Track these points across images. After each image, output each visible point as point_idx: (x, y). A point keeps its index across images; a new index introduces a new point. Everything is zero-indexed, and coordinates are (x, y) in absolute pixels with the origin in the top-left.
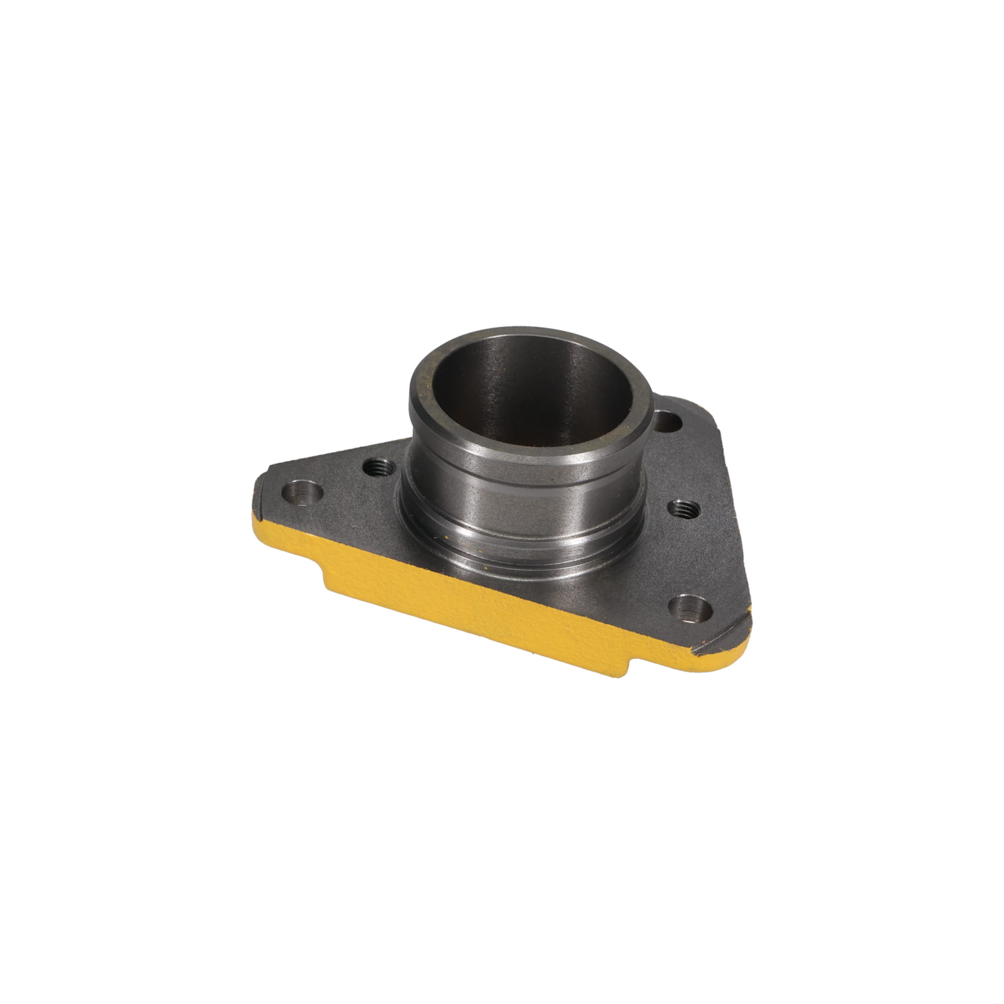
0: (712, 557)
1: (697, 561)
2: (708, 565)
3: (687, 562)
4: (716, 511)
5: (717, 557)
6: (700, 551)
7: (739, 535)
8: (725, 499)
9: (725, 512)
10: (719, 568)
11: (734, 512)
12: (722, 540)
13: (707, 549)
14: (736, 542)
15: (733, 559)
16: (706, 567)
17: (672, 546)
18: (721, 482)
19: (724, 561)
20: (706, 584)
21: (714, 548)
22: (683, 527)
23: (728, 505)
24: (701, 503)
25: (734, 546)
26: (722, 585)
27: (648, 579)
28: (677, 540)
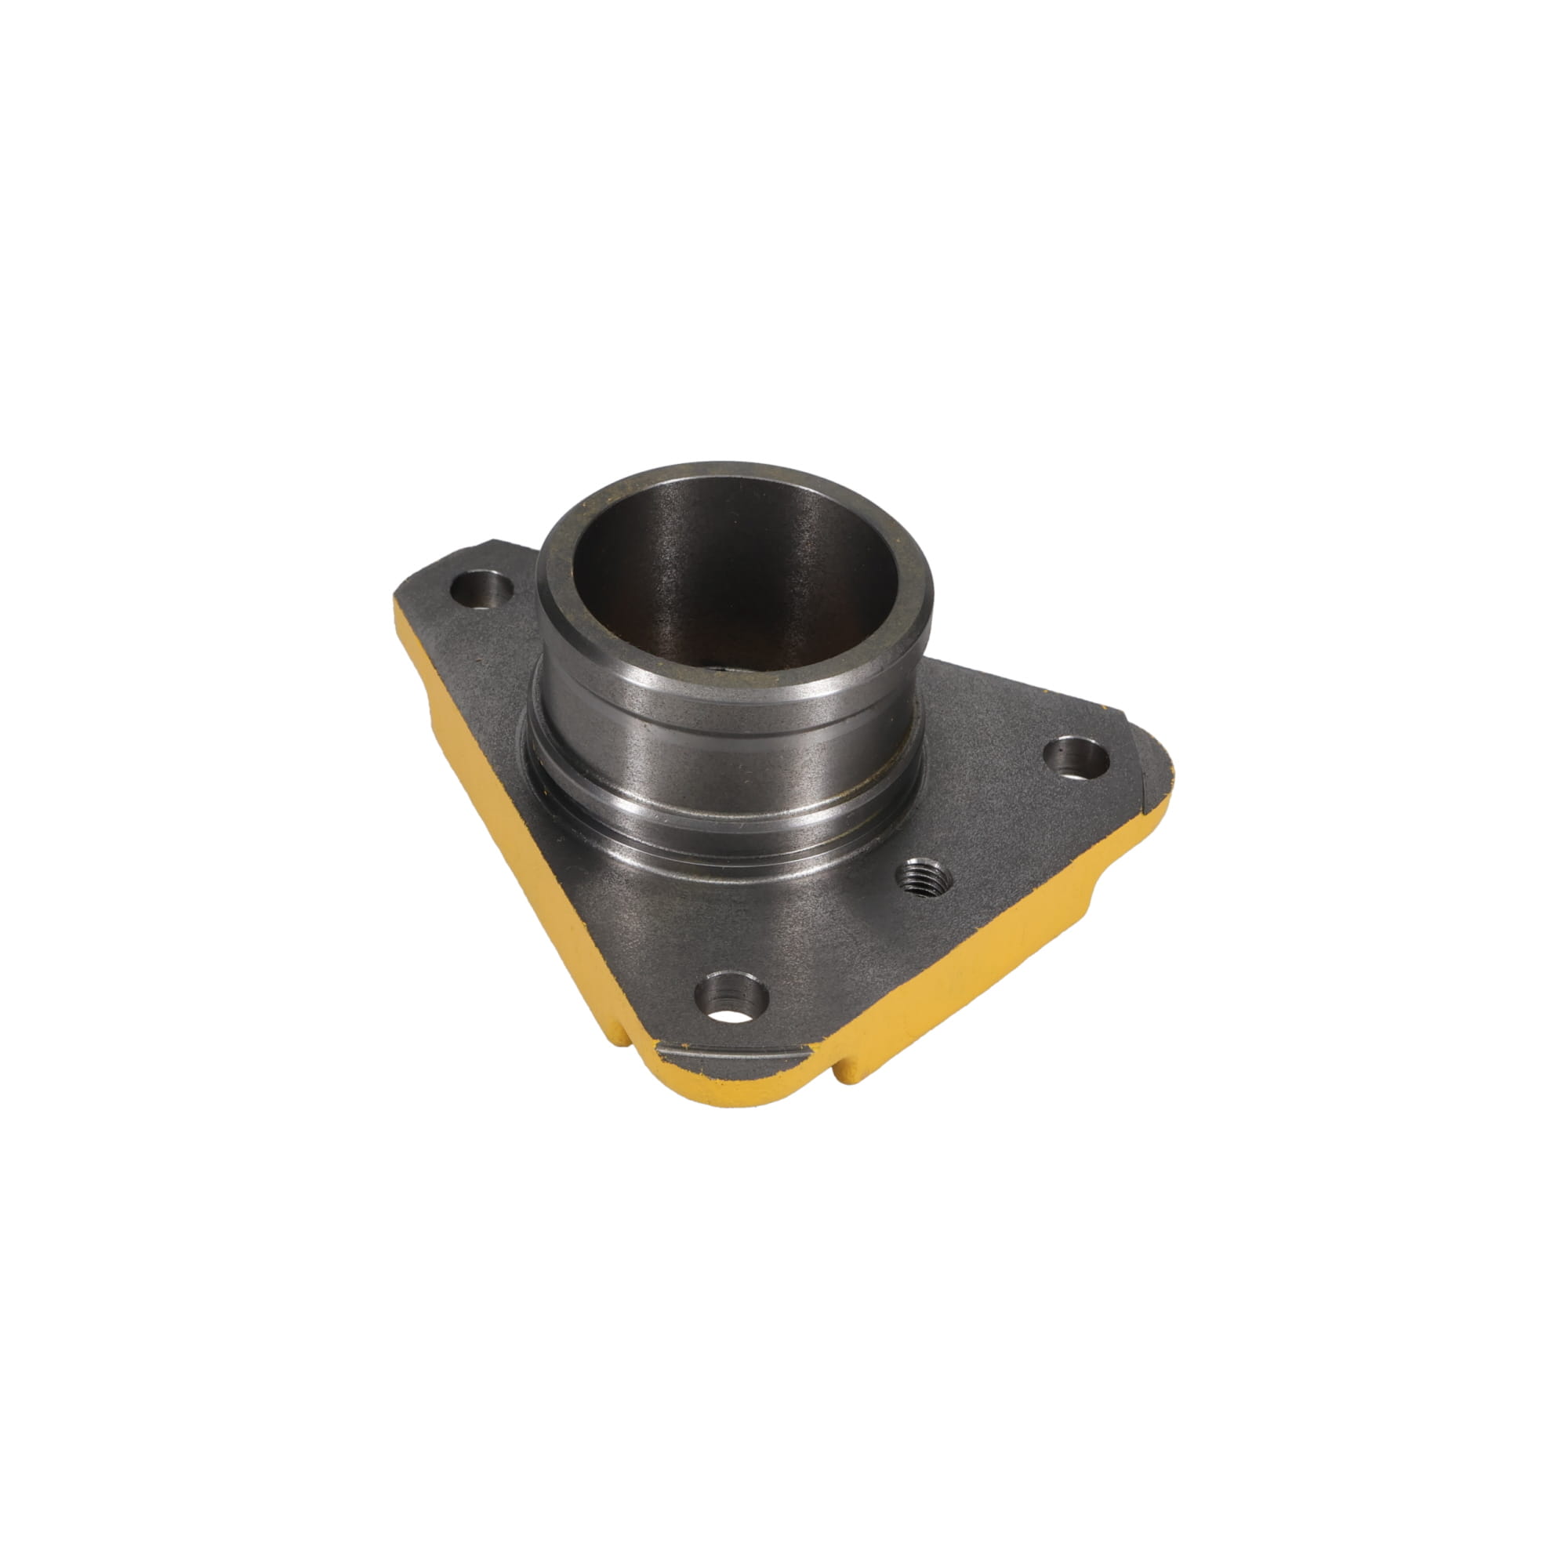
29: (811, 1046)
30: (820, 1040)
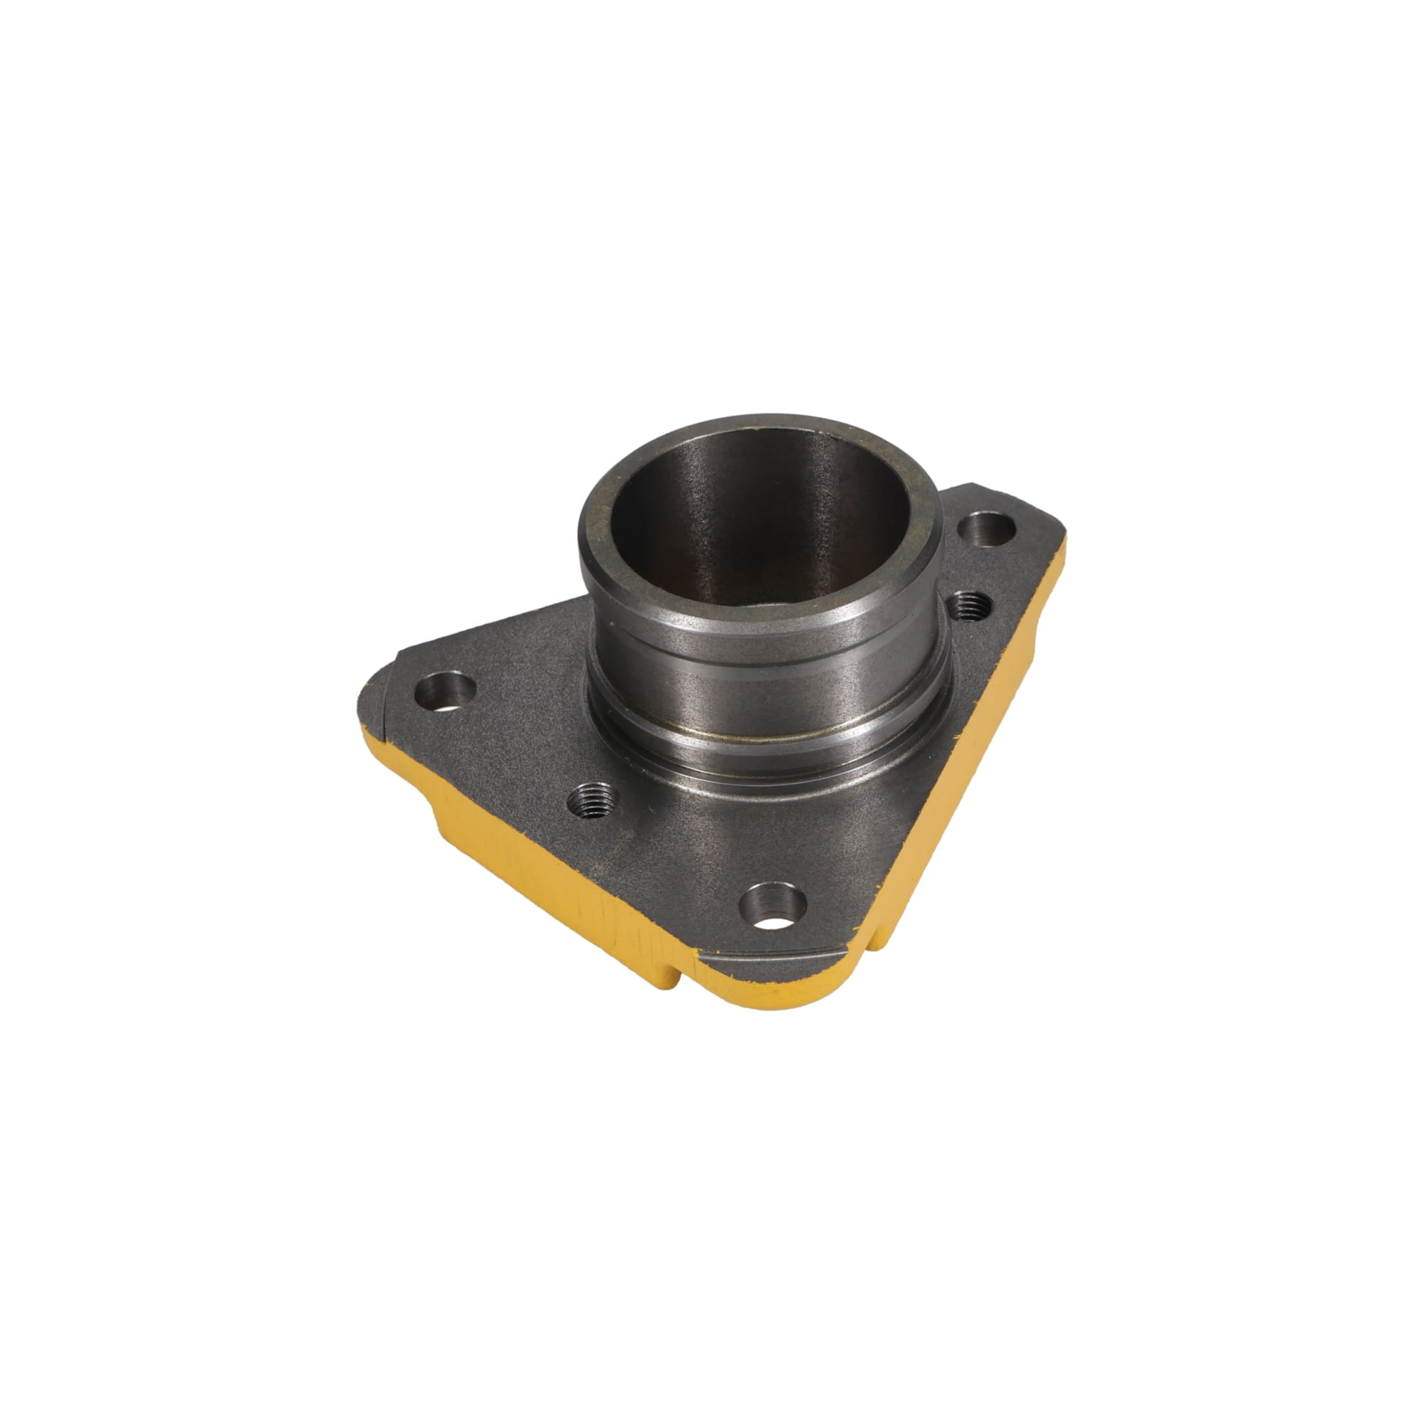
0: (491, 764)
1: (503, 747)
2: (485, 752)
3: (512, 738)
4: (554, 824)
5: (486, 769)
6: (513, 761)
7: (494, 814)
8: (564, 850)
9: (544, 832)
10: (470, 757)
11: (535, 839)
12: (505, 792)
13: (506, 768)
14: (486, 802)
15: (467, 779)
16: (484, 747)
17: (550, 746)
18: (596, 869)
19: (473, 768)
20: (461, 729)
21: (503, 777)
22: (566, 776)
23: (551, 843)
24: (584, 822)
25: (483, 796)
26: (443, 739)
27: (528, 691)
28: (553, 755)
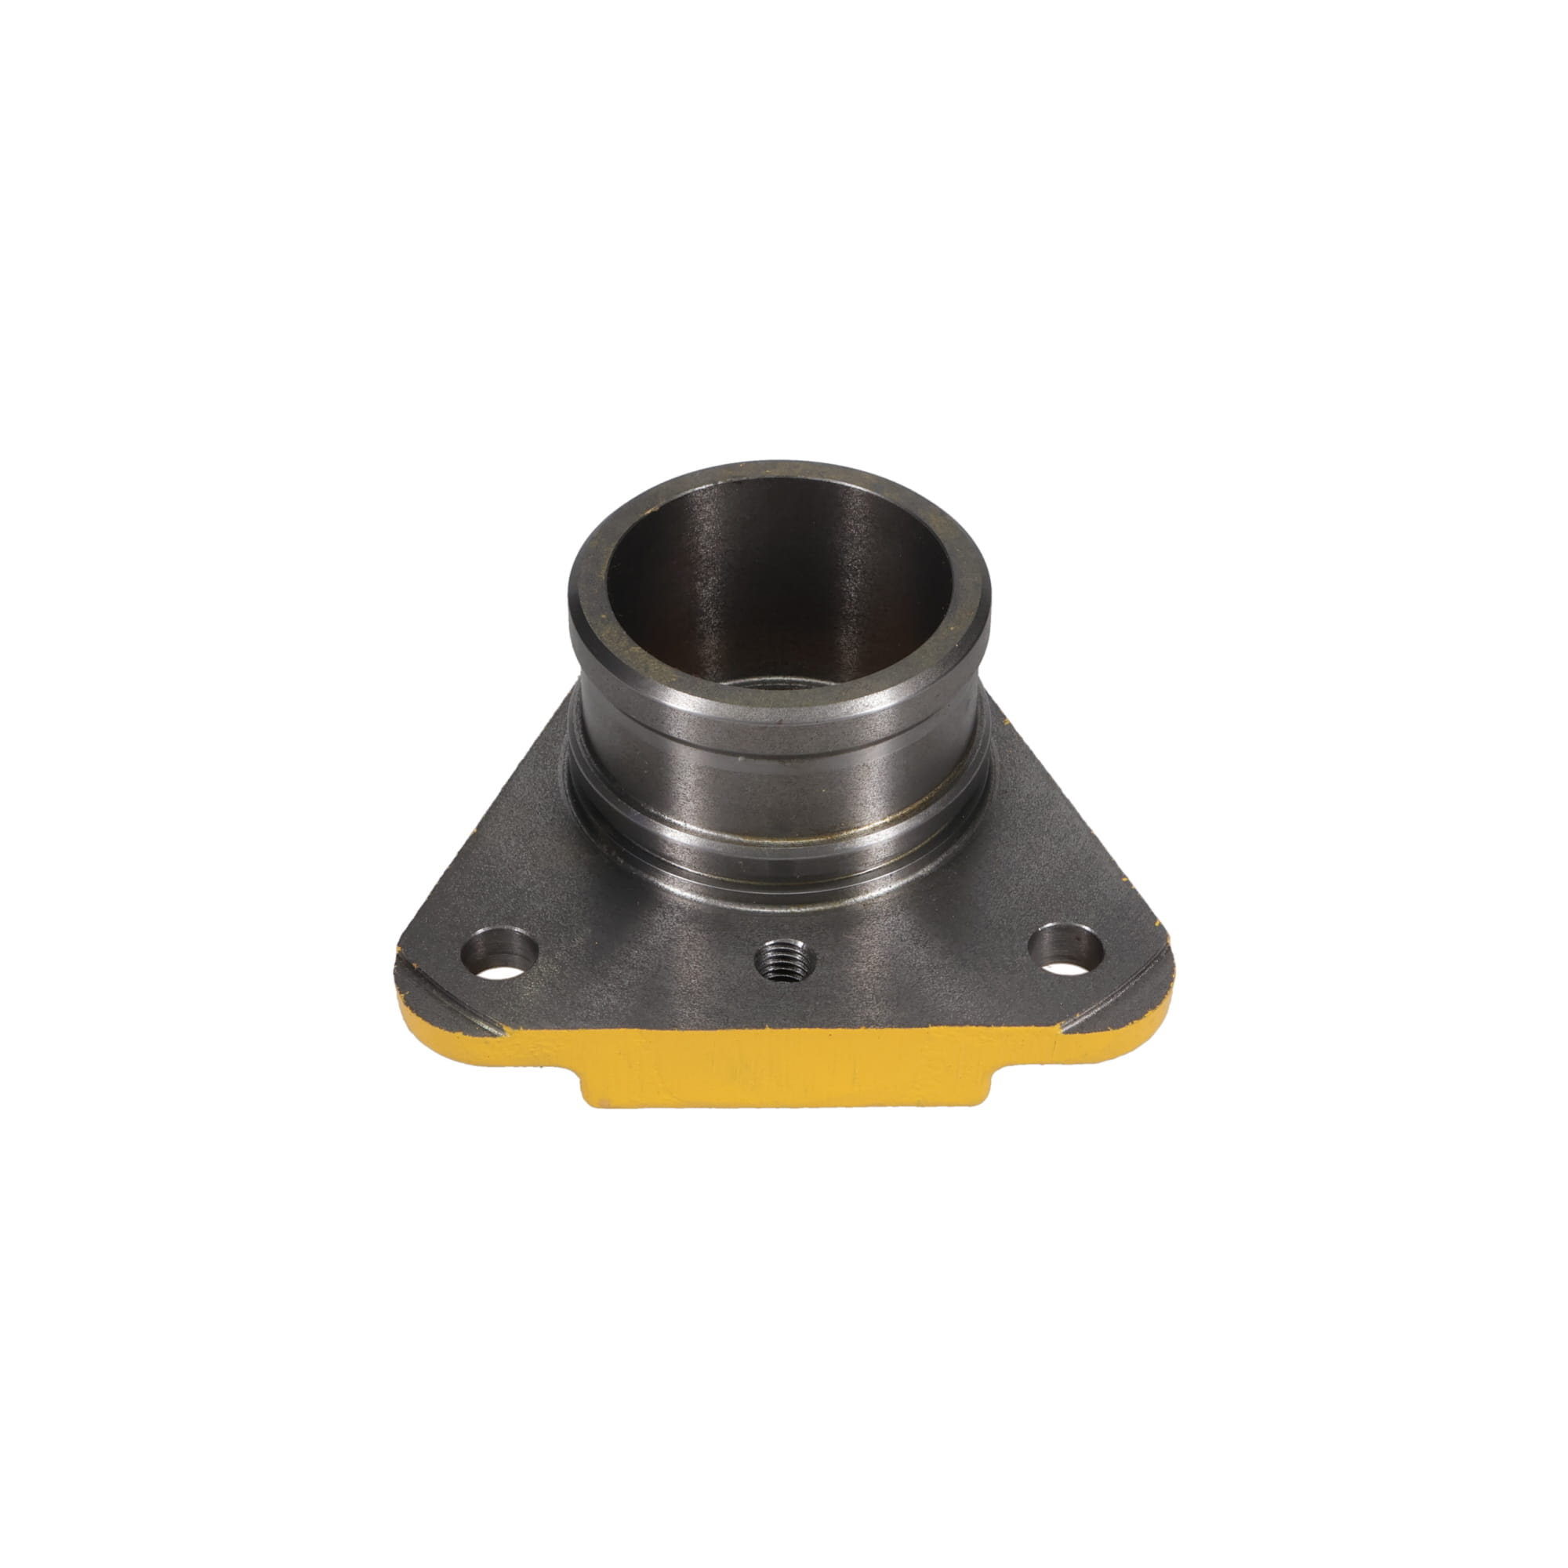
29: (505, 1028)
30: (516, 1027)
